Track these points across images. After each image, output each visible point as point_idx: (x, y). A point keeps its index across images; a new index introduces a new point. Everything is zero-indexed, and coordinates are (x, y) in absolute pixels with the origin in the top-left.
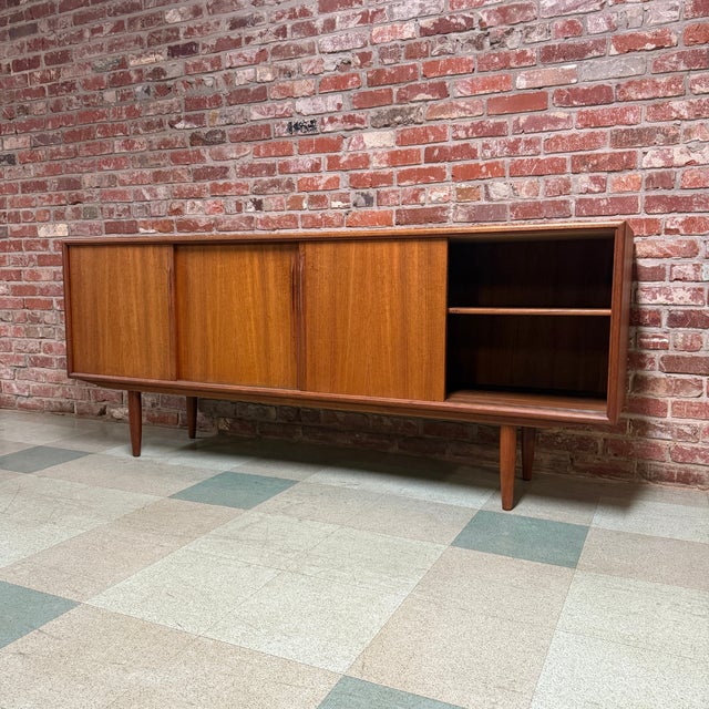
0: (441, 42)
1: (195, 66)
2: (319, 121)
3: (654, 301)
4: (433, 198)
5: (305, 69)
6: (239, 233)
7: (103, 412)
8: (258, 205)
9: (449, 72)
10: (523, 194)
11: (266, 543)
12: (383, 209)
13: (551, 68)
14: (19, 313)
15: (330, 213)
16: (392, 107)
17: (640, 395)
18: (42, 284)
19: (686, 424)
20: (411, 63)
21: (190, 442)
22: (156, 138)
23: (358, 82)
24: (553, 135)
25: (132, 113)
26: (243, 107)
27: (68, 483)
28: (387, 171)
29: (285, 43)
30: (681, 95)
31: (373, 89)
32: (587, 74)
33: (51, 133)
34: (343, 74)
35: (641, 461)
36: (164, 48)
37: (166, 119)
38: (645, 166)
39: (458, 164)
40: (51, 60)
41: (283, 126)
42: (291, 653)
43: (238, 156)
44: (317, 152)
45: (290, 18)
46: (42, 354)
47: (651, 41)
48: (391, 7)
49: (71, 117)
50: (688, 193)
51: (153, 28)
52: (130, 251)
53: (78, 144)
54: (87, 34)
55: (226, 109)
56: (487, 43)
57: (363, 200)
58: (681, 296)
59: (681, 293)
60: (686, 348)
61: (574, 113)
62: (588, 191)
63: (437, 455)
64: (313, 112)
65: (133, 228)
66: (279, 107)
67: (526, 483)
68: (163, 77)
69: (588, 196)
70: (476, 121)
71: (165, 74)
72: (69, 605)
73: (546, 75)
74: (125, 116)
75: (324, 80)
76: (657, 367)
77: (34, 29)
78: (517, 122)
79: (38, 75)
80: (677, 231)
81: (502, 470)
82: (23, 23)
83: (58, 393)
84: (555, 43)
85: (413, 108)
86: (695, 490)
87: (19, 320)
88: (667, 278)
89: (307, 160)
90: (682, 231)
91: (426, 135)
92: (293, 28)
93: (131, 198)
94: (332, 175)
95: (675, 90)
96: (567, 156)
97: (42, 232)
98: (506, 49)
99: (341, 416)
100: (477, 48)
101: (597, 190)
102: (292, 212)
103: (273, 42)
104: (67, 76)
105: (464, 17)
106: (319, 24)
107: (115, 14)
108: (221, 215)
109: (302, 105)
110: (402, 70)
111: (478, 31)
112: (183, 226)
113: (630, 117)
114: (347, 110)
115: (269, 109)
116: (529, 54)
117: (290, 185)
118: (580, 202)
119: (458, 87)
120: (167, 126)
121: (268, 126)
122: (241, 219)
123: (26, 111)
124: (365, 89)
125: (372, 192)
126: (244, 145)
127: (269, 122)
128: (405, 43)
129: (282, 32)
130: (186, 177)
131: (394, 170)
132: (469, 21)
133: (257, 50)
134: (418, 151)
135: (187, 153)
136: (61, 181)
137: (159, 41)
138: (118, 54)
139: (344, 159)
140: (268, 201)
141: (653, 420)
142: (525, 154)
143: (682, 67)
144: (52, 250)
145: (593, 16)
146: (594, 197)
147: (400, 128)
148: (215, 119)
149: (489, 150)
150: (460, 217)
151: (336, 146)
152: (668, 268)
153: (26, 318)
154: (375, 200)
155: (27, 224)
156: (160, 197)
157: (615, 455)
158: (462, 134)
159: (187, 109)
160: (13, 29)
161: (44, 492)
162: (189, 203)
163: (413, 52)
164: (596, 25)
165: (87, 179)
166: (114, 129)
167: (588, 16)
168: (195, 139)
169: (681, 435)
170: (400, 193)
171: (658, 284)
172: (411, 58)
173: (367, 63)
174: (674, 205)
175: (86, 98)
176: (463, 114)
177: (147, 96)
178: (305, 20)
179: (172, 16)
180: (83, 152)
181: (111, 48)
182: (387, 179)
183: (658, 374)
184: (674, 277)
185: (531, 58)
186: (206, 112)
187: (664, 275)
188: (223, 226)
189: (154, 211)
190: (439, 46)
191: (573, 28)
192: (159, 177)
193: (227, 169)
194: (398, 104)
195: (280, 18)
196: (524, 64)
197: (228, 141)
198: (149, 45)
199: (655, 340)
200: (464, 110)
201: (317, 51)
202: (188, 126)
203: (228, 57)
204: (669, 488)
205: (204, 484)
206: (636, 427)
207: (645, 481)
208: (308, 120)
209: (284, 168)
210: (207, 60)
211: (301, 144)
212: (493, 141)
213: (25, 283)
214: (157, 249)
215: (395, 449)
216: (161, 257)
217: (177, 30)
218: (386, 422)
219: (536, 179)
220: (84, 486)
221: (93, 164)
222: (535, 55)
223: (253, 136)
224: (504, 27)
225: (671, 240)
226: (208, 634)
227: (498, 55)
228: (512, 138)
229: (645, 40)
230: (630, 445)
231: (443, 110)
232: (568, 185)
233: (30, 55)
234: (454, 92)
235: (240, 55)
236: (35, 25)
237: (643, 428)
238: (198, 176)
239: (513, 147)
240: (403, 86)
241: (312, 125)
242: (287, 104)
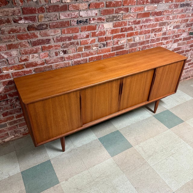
2: (89, 19)
4: (122, 43)
6: (58, 63)
8: (65, 52)
9: (130, 4)
10: (141, 39)
12: (108, 47)
13: (152, 5)
15: (91, 51)
16: (113, 15)
22: (6, 28)
23: (103, 6)
24: (149, 24)
26: (56, 13)
28: (110, 36)
31: (108, 8)
32: (159, 8)
34: (98, 2)
38: (163, 31)
39: (128, 32)
41: (75, 22)
43: (53, 34)
44: (88, 30)
50: (168, 36)
55: (47, 15)
57: (103, 46)
61: (154, 18)
64: (87, 16)
66: (73, 14)
69: (153, 38)
70: (134, 20)
73: (151, 7)
75: (91, 4)
78: (143, 20)
85: (119, 16)
89: (84, 34)
90: (166, 44)
91: (122, 24)
94: (93, 39)
95: (171, 13)
96: (151, 29)
101: (155, 37)
102: (78, 53)
109: (82, 13)
110: (117, 3)
113: (163, 19)
114: (99, 16)
115: (69, 15)
117: (77, 43)
118: (151, 40)
119: (132, 10)
120: (13, 22)
121: (68, 22)
122: (58, 58)
124: (105, 8)
125: (105, 43)
126: (57, 29)
127: (69, 20)
130: (28, 45)
134: (119, 29)
135: (27, 35)
139: (97, 33)
140: (69, 50)
142: (143, 29)
143: (174, 7)
147: (115, 22)
149: (136, 28)
151: (94, 28)
154: (106, 45)
156: (13, 56)
158: (131, 24)
162: (31, 56)
170: (113, 42)
176: (132, 18)
182: (110, 38)
185: (149, 2)
186: (36, 15)
188: (50, 62)
189: (11, 62)
193: (49, 40)
194: (115, 14)
196: (147, 4)
197: (49, 28)
200: (132, 17)
202: (26, 22)
208: (85, 19)
209: (75, 38)
211: (82, 28)
212: (137, 26)
219: (144, 35)
223: (61, 26)
227: (142, 1)
228: (141, 25)
231: (127, 16)
232: (150, 36)
238: (34, 44)
239: (141, 27)
240: (117, 8)
241: (86, 21)
242: (76, 13)
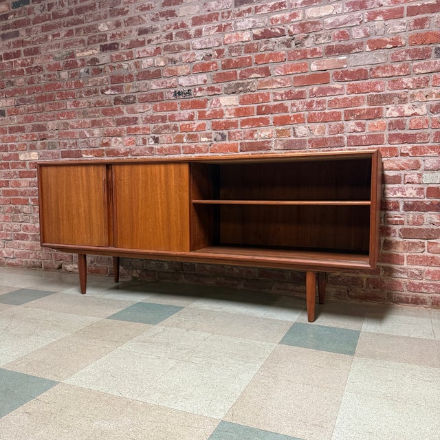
0: (266, 43)
1: (117, 57)
2: (193, 90)
3: (395, 196)
4: (262, 136)
5: (184, 59)
6: (145, 157)
7: (60, 267)
8: (156, 140)
9: (270, 61)
10: (316, 133)
11: (168, 345)
12: (232, 142)
13: (331, 59)
14: (7, 207)
15: (200, 145)
16: (236, 82)
17: (388, 252)
18: (22, 189)
19: (415, 268)
20: (248, 55)
21: (115, 284)
22: (93, 100)
23: (216, 67)
24: (333, 98)
25: (78, 85)
26: (146, 81)
27: (44, 311)
28: (234, 120)
29: (172, 43)
30: (408, 75)
31: (225, 71)
32: (353, 62)
33: (27, 97)
34: (207, 62)
35: (389, 291)
36: (98, 46)
37: (99, 89)
38: (387, 116)
39: (277, 115)
40: (28, 53)
41: (171, 93)
42: (189, 408)
43: (144, 111)
44: (192, 108)
45: (175, 28)
46: (22, 232)
47: (390, 43)
48: (235, 22)
49: (40, 88)
50: (414, 132)
51: (91, 34)
52: (79, 168)
53: (44, 104)
54: (50, 38)
55: (136, 83)
56: (293, 44)
57: (220, 137)
58: (411, 193)
59: (410, 191)
60: (414, 224)
61: (345, 85)
62: (355, 131)
63: (267, 290)
64: (189, 84)
65: (79, 154)
66: (169, 81)
67: (321, 306)
68: (97, 64)
69: (354, 134)
70: (287, 90)
71: (98, 62)
72: (53, 383)
73: (329, 63)
74: (73, 87)
75: (195, 65)
76: (397, 235)
77: (17, 34)
78: (311, 90)
79: (20, 62)
80: (408, 154)
81: (307, 299)
82: (10, 30)
83: (32, 256)
84: (334, 44)
85: (250, 82)
86: (422, 308)
87: (7, 211)
88: (402, 182)
89: (186, 113)
90: (411, 154)
91: (258, 99)
92: (177, 35)
93: (77, 136)
94: (201, 122)
95: (405, 72)
96: (342, 110)
97: (22, 157)
98: (304, 47)
99: (208, 267)
100: (287, 47)
101: (359, 130)
102: (178, 144)
103: (164, 43)
104: (37, 62)
105: (279, 29)
106: (192, 32)
107: (67, 26)
108: (133, 147)
109: (182, 81)
110: (243, 60)
111: (287, 37)
112: (110, 153)
113: (379, 87)
114: (210, 83)
115: (162, 83)
116: (318, 50)
117: (175, 128)
118: (350, 138)
119: (276, 70)
120: (100, 93)
121: (162, 93)
122: (145, 149)
123: (12, 84)
124: (220, 71)
125: (226, 132)
126: (147, 104)
127: (163, 90)
128: (244, 44)
129: (170, 37)
130: (111, 123)
131: (239, 119)
132: (282, 31)
133: (155, 48)
134: (253, 108)
135: (112, 109)
136: (34, 126)
137: (95, 42)
138: (69, 50)
139: (208, 113)
140: (162, 138)
141: (396, 267)
142: (317, 110)
143: (408, 58)
144: (28, 168)
145: (355, 28)
146: (358, 134)
147: (242, 94)
148: (129, 88)
149: (295, 107)
150: (279, 147)
151: (203, 105)
152: (402, 176)
153: (12, 210)
154: (227, 136)
155: (12, 153)
156: (96, 136)
157: (374, 288)
158: (279, 98)
159: (112, 83)
160: (4, 34)
161: (29, 317)
162: (113, 139)
163: (249, 49)
164: (357, 34)
165: (50, 125)
166: (67, 95)
167: (352, 28)
168: (117, 101)
169: (413, 275)
170: (242, 133)
171: (397, 186)
172: (248, 52)
173: (222, 56)
174: (405, 139)
175: (49, 76)
176: (279, 86)
177: (87, 75)
178: (184, 30)
179: (103, 27)
180: (48, 108)
181: (65, 46)
182: (235, 125)
183: (398, 239)
184: (406, 181)
185: (319, 53)
186: (124, 84)
187: (400, 180)
188: (135, 153)
189: (92, 144)
190: (264, 46)
191: (344, 35)
192: (94, 124)
193: (137, 119)
194: (240, 80)
195: (169, 28)
196: (315, 56)
197: (137, 102)
198: (89, 44)
199: (396, 219)
200: (280, 83)
201: (191, 48)
202: (113, 93)
203: (137, 51)
204: (407, 307)
205: (127, 309)
206: (386, 271)
207: (391, 303)
208: (186, 89)
209: (172, 118)
210: (124, 53)
211: (182, 104)
212: (297, 102)
213: (11, 188)
214: (96, 168)
215: (241, 286)
216: (98, 172)
217: (106, 36)
218: (236, 270)
219: (323, 124)
220: (53, 312)
221: (54, 116)
222: (322, 51)
223: (153, 99)
224: (303, 34)
225: (404, 160)
226: (139, 399)
227: (300, 51)
228: (309, 100)
229: (387, 43)
230: (383, 282)
231: (267, 83)
232: (342, 128)
233: (15, 50)
234: (274, 73)
235: (144, 50)
236: (18, 31)
237: (390, 271)
238: (119, 123)
239: (310, 105)
240: (243, 69)
241: (189, 92)
242: (174, 80)
